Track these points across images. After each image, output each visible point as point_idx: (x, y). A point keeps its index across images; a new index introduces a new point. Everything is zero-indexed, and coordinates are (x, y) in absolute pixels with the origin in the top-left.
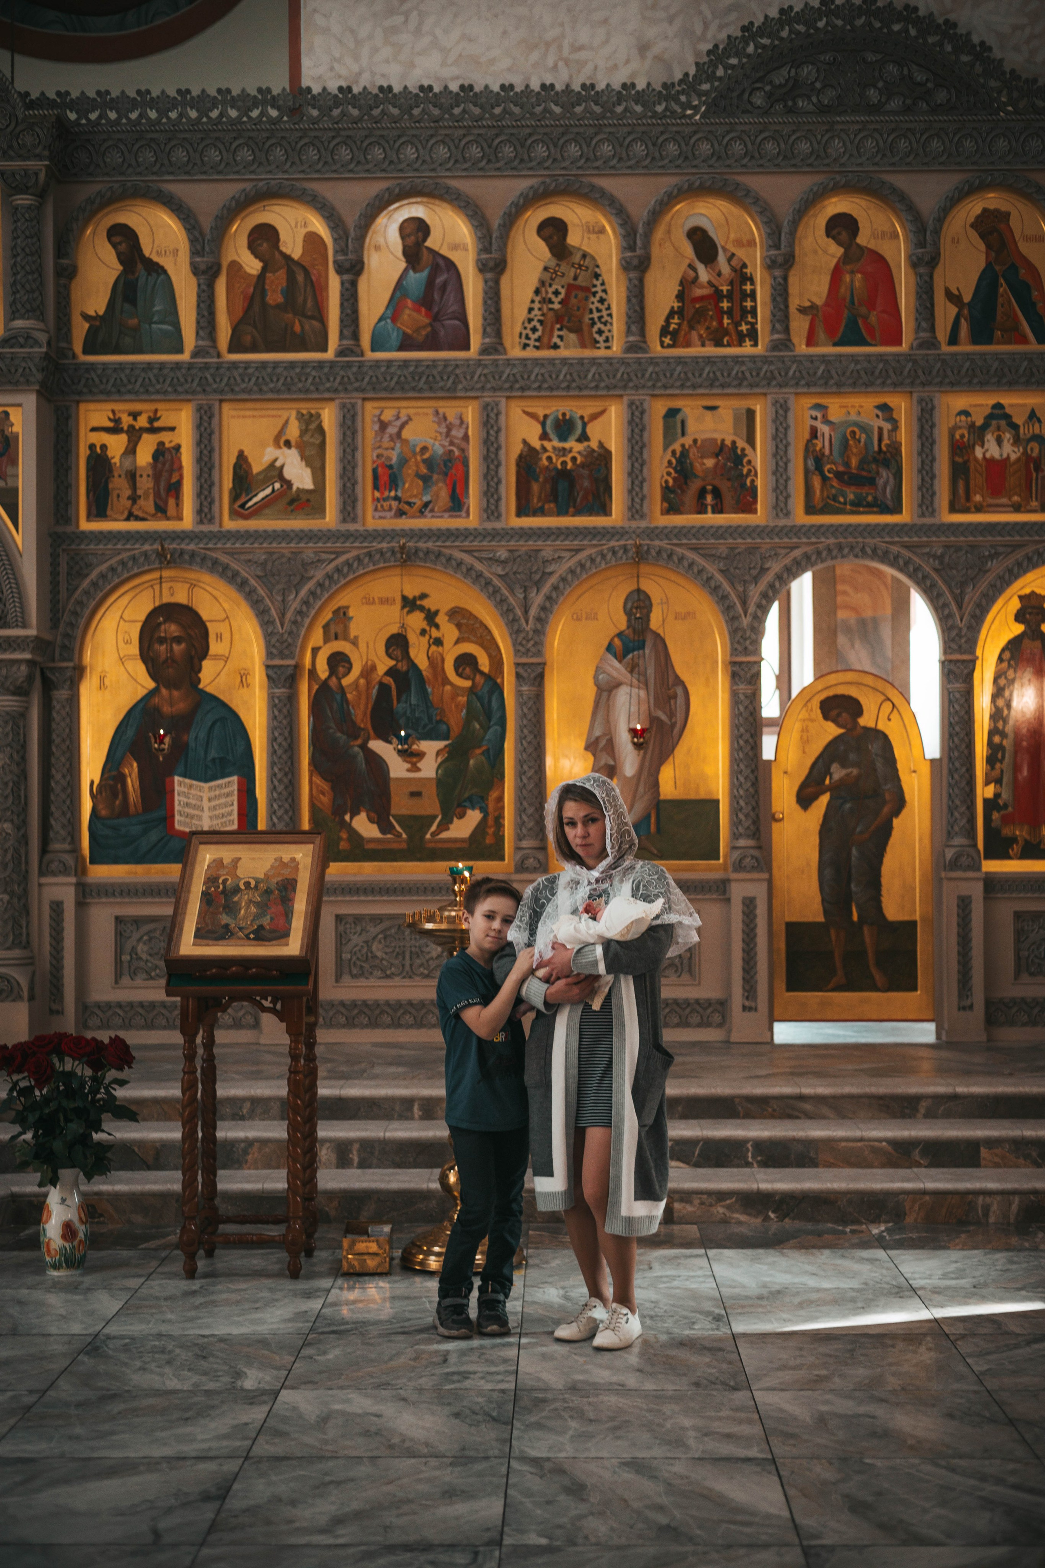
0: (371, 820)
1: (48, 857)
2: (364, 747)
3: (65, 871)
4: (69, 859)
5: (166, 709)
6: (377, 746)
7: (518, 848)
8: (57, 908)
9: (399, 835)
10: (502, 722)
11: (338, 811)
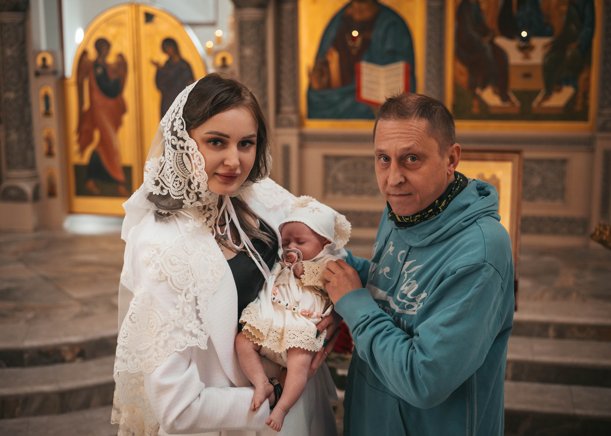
0: (495, 93)
1: (281, 116)
2: (492, 43)
3: (291, 125)
4: (294, 118)
5: (358, 17)
6: (501, 41)
7: (600, 115)
8: (286, 150)
9: (513, 104)
10: (592, 25)
11: (472, 86)
